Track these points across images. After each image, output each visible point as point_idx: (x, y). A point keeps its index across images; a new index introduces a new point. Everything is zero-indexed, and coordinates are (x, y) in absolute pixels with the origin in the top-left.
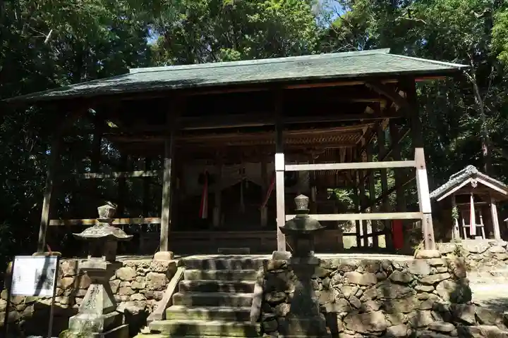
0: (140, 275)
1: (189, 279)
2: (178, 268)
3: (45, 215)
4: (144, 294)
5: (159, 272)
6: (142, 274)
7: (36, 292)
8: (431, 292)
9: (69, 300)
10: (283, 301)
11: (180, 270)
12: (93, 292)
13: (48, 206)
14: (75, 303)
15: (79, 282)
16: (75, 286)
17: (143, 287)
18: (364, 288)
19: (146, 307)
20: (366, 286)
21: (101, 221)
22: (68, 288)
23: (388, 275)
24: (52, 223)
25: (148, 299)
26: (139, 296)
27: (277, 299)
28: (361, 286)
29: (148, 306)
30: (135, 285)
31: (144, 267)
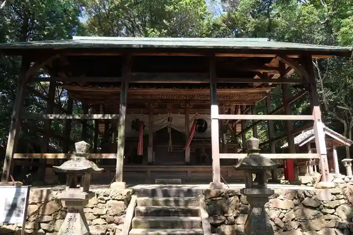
0: (101, 203)
1: (142, 205)
2: (132, 196)
3: (9, 149)
4: (105, 219)
5: (119, 200)
6: (102, 202)
7: (6, 219)
8: (333, 214)
9: (34, 225)
10: (223, 223)
11: (134, 198)
12: (70, 219)
13: (13, 141)
14: (40, 228)
15: (44, 209)
16: (40, 213)
17: (104, 213)
18: (285, 211)
19: (107, 230)
20: (286, 210)
21: (77, 155)
22: (32, 214)
23: (301, 201)
24: (16, 156)
25: (109, 223)
26: (100, 221)
27: (218, 222)
28: (282, 210)
29: (109, 229)
30: (97, 211)
31: (105, 196)
